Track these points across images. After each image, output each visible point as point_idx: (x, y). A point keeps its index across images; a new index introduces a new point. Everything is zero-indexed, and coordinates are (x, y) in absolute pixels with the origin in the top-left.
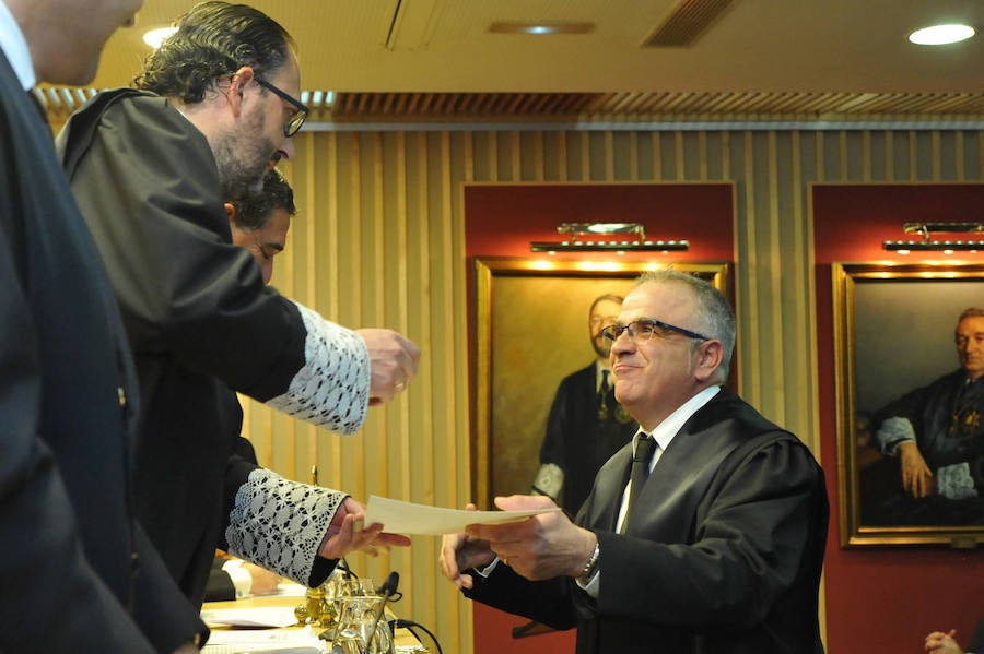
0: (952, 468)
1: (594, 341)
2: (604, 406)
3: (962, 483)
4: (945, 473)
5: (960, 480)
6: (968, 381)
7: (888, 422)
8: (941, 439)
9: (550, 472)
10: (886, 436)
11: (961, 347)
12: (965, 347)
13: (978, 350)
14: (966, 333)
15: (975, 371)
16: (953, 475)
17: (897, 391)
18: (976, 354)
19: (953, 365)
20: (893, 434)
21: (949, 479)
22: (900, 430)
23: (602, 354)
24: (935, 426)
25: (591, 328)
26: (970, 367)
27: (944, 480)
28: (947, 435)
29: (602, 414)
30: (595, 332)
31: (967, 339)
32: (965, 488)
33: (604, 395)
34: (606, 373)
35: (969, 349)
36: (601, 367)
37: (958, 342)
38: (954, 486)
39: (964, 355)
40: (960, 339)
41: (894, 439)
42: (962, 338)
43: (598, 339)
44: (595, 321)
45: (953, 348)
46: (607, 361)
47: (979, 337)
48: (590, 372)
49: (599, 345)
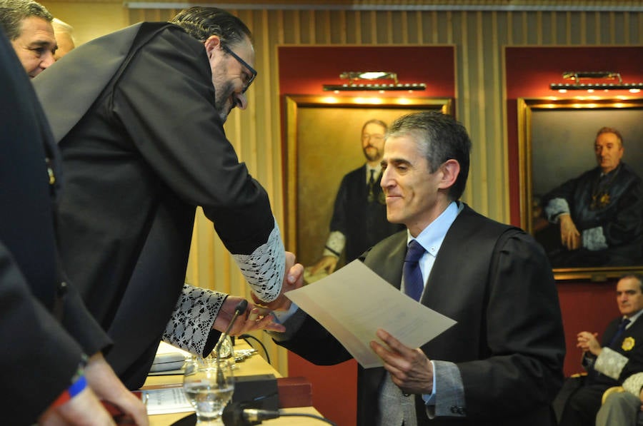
0: (592, 230)
1: (364, 150)
2: (371, 193)
3: (598, 240)
4: (588, 234)
5: (596, 238)
6: (602, 174)
7: (553, 202)
8: (585, 212)
9: (337, 237)
10: (551, 211)
11: (598, 153)
12: (601, 153)
13: (609, 155)
14: (601, 143)
15: (606, 168)
16: (593, 235)
17: (558, 182)
18: (607, 157)
19: (592, 164)
20: (555, 209)
21: (590, 238)
22: (560, 206)
23: (370, 159)
24: (582, 203)
25: (363, 141)
26: (603, 165)
27: (587, 239)
28: (589, 209)
29: (370, 198)
30: (366, 144)
31: (602, 147)
32: (600, 243)
33: (371, 186)
34: (372, 171)
35: (603, 154)
36: (369, 168)
37: (596, 149)
38: (593, 242)
39: (600, 158)
40: (598, 148)
41: (556, 212)
42: (599, 147)
43: (367, 150)
44: (365, 137)
45: (593, 153)
46: (373, 163)
47: (609, 146)
48: (362, 171)
49: (368, 153)
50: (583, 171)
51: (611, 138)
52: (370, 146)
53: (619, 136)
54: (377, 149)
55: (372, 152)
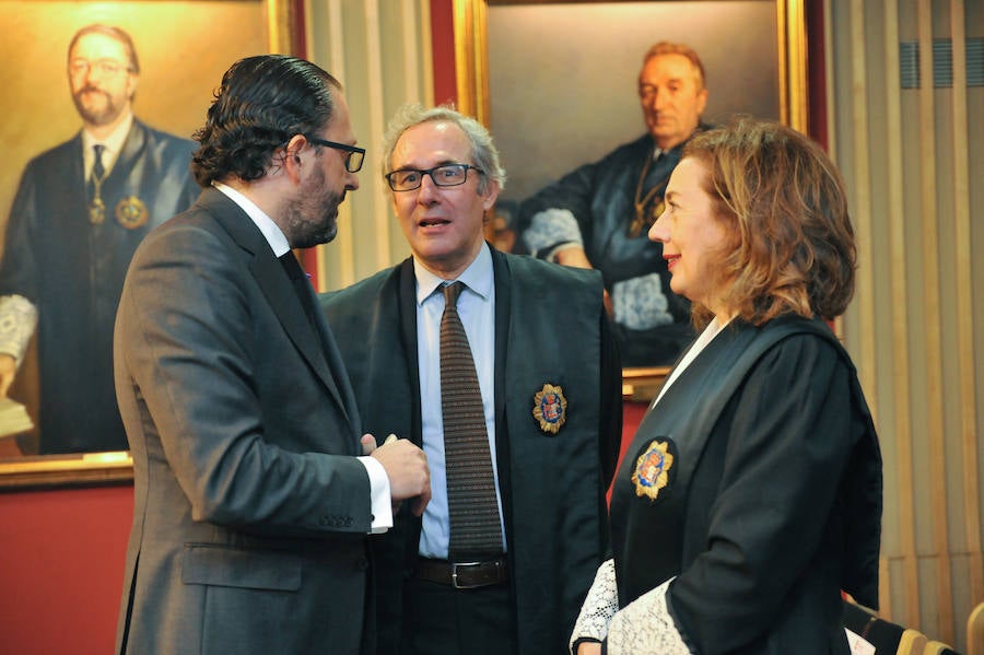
0: (635, 283)
1: (76, 99)
2: (98, 201)
3: (648, 305)
4: (625, 290)
5: (647, 299)
6: (657, 153)
7: (540, 218)
8: (618, 241)
9: (13, 308)
10: (536, 239)
11: (647, 102)
12: (653, 102)
13: (672, 106)
14: (654, 80)
15: (666, 138)
16: (637, 293)
17: (554, 169)
18: (667, 112)
19: (634, 130)
20: (548, 234)
21: (630, 300)
22: (559, 229)
23: (90, 119)
24: (610, 220)
25: (71, 77)
26: (659, 131)
27: (624, 301)
28: (628, 235)
29: (96, 215)
30: (79, 85)
31: (655, 90)
32: (655, 311)
33: (98, 184)
34: (98, 149)
35: (659, 105)
36: (90, 140)
37: (643, 94)
38: (638, 310)
39: (651, 113)
40: (645, 89)
41: (550, 243)
42: (648, 89)
43: (83, 97)
44: (77, 68)
45: (634, 102)
46: (101, 130)
47: (673, 86)
48: (74, 147)
49: (86, 105)
50: (612, 146)
51: (679, 68)
52: (89, 88)
53: (696, 61)
54: (108, 96)
55: (97, 104)
